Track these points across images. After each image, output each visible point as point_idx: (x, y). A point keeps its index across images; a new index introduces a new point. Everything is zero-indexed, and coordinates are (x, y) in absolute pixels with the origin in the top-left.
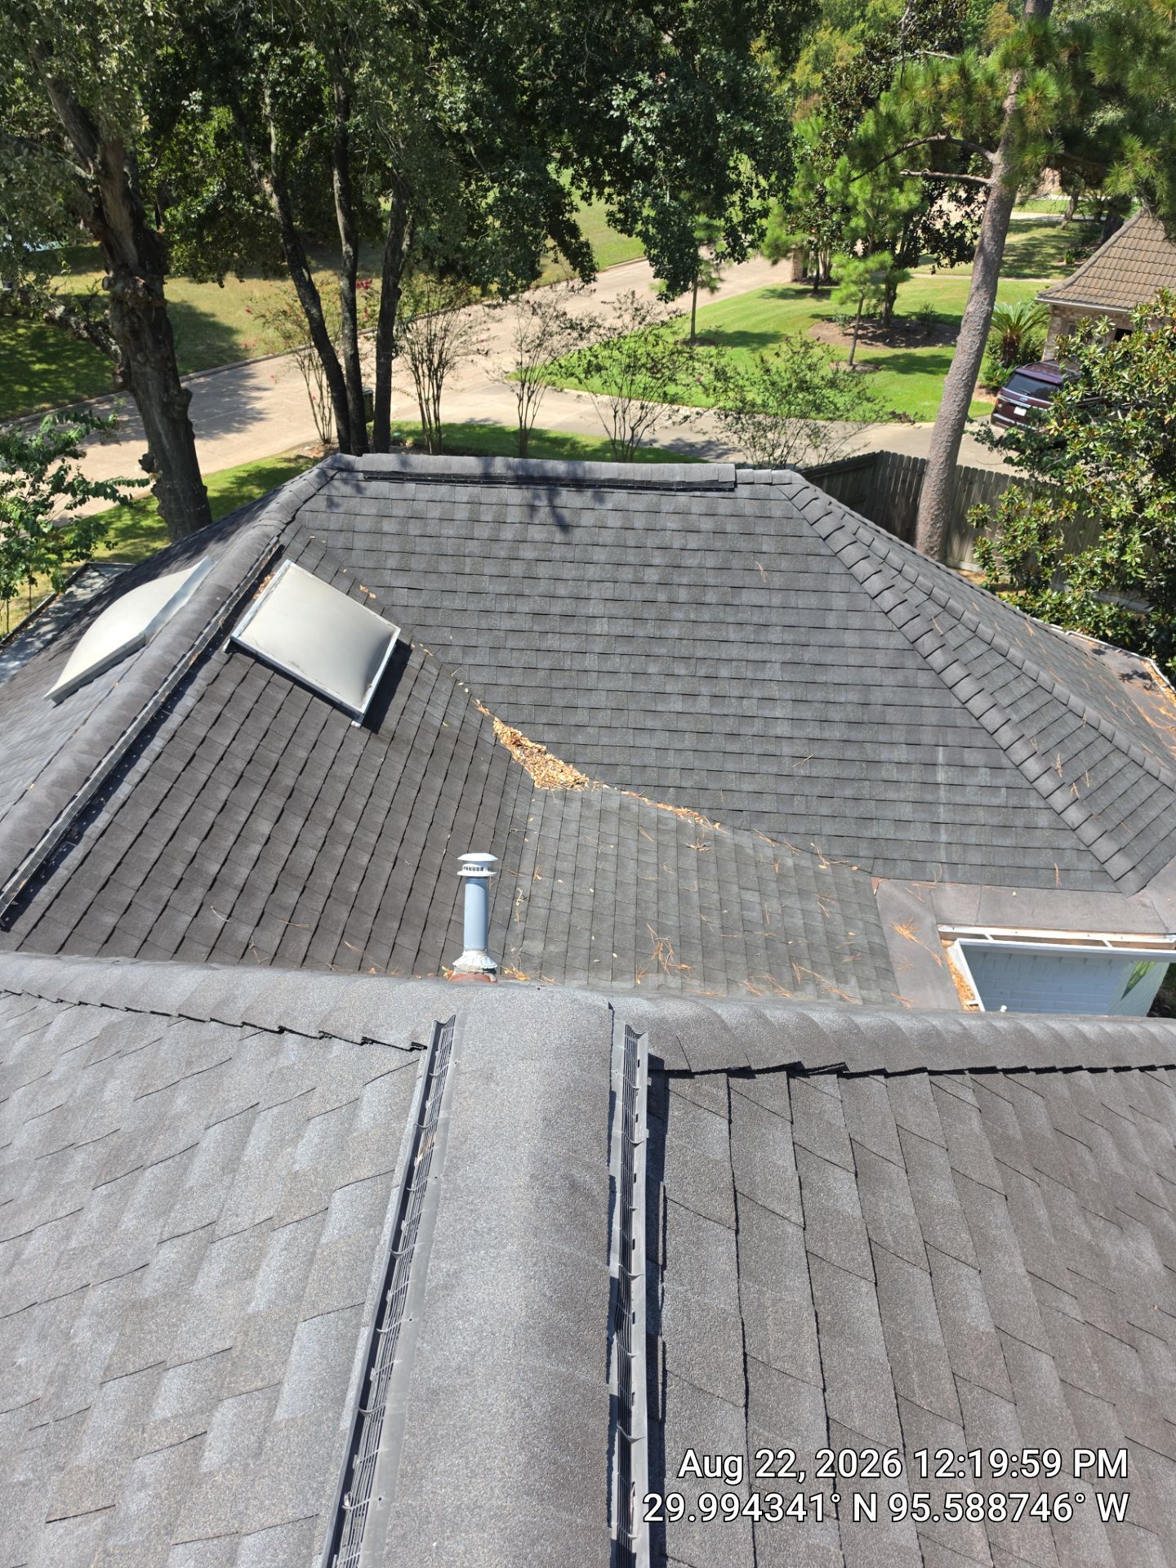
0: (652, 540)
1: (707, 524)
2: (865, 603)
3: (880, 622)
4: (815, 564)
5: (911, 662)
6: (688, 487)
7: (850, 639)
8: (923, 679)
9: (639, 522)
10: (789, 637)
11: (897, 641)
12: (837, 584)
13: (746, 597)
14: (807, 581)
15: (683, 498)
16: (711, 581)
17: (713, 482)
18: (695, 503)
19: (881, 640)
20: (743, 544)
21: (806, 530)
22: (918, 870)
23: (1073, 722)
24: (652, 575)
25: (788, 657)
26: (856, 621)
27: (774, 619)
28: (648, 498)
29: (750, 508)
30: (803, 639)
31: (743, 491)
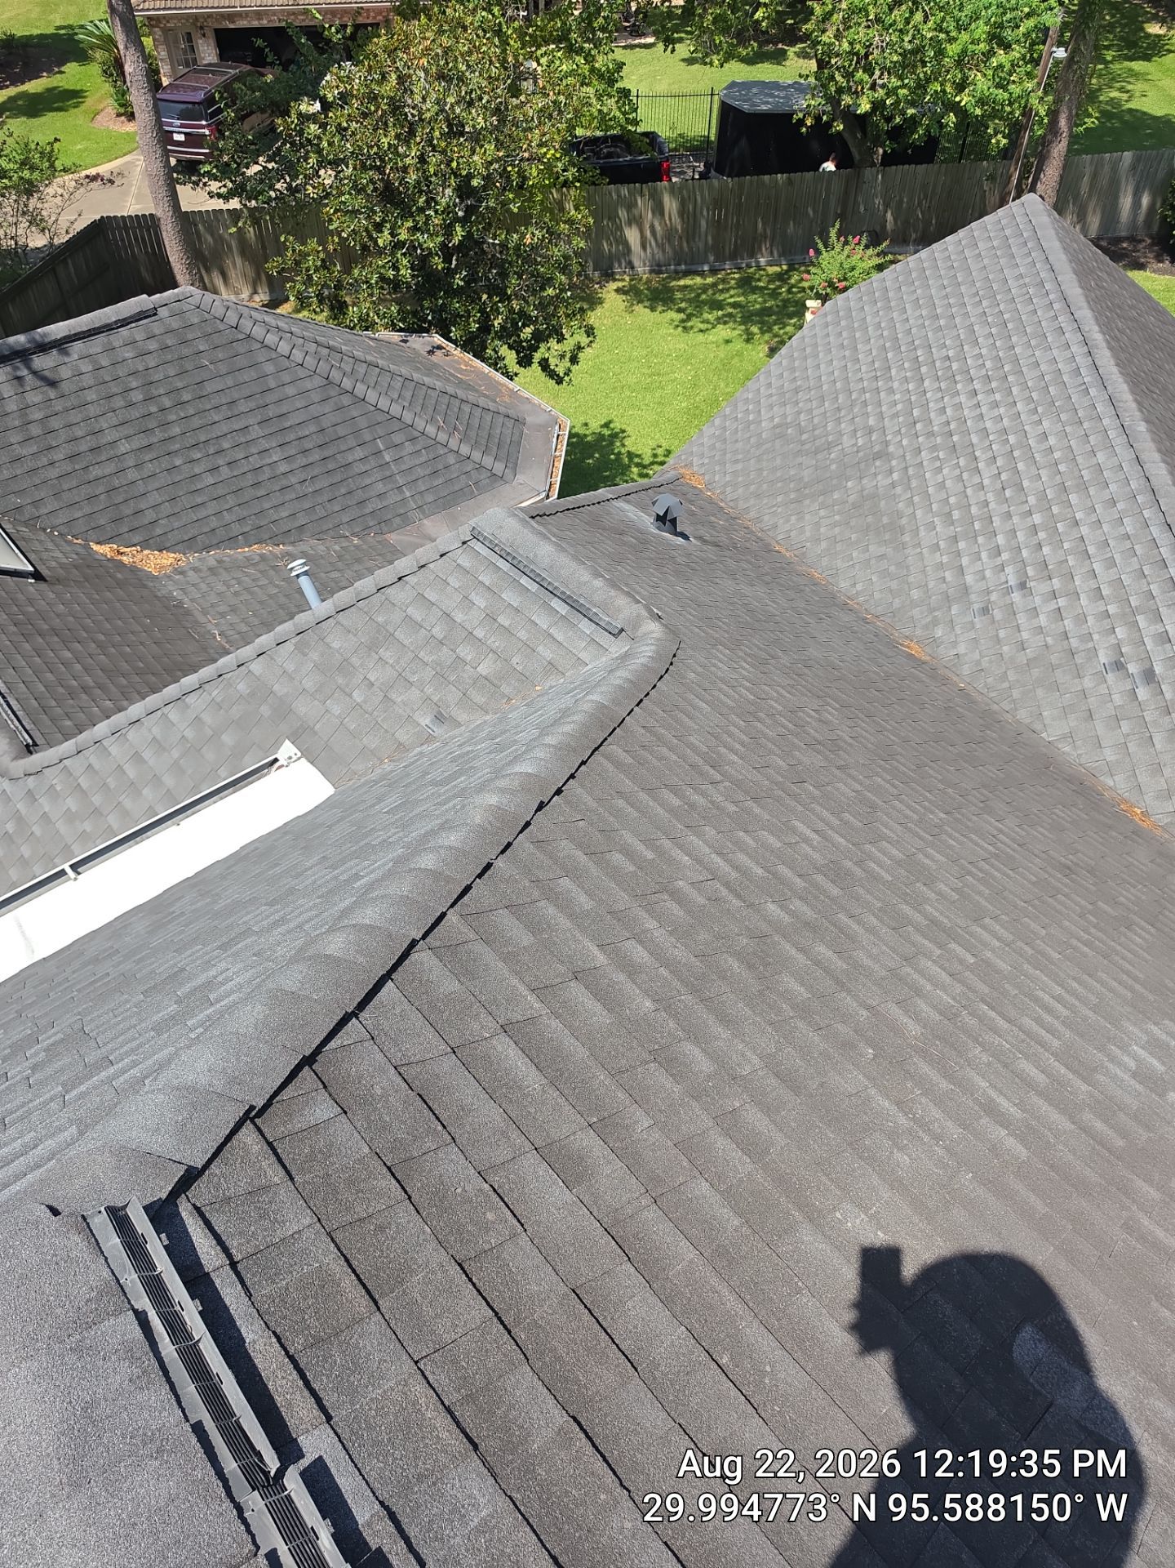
0: (121, 371)
1: (153, 345)
2: (286, 363)
3: (301, 373)
4: (241, 348)
5: (333, 392)
6: (124, 323)
7: (290, 391)
8: (346, 400)
9: (105, 361)
10: (252, 404)
11: (318, 381)
12: (261, 356)
13: (210, 387)
14: (241, 361)
15: (124, 332)
16: (180, 385)
17: (140, 313)
18: (136, 332)
19: (308, 385)
20: (186, 351)
21: (221, 327)
22: (406, 520)
23: (434, 394)
24: (137, 396)
25: (259, 418)
26: (286, 377)
27: (236, 396)
28: (101, 339)
29: (175, 324)
30: (261, 402)
31: (163, 313)
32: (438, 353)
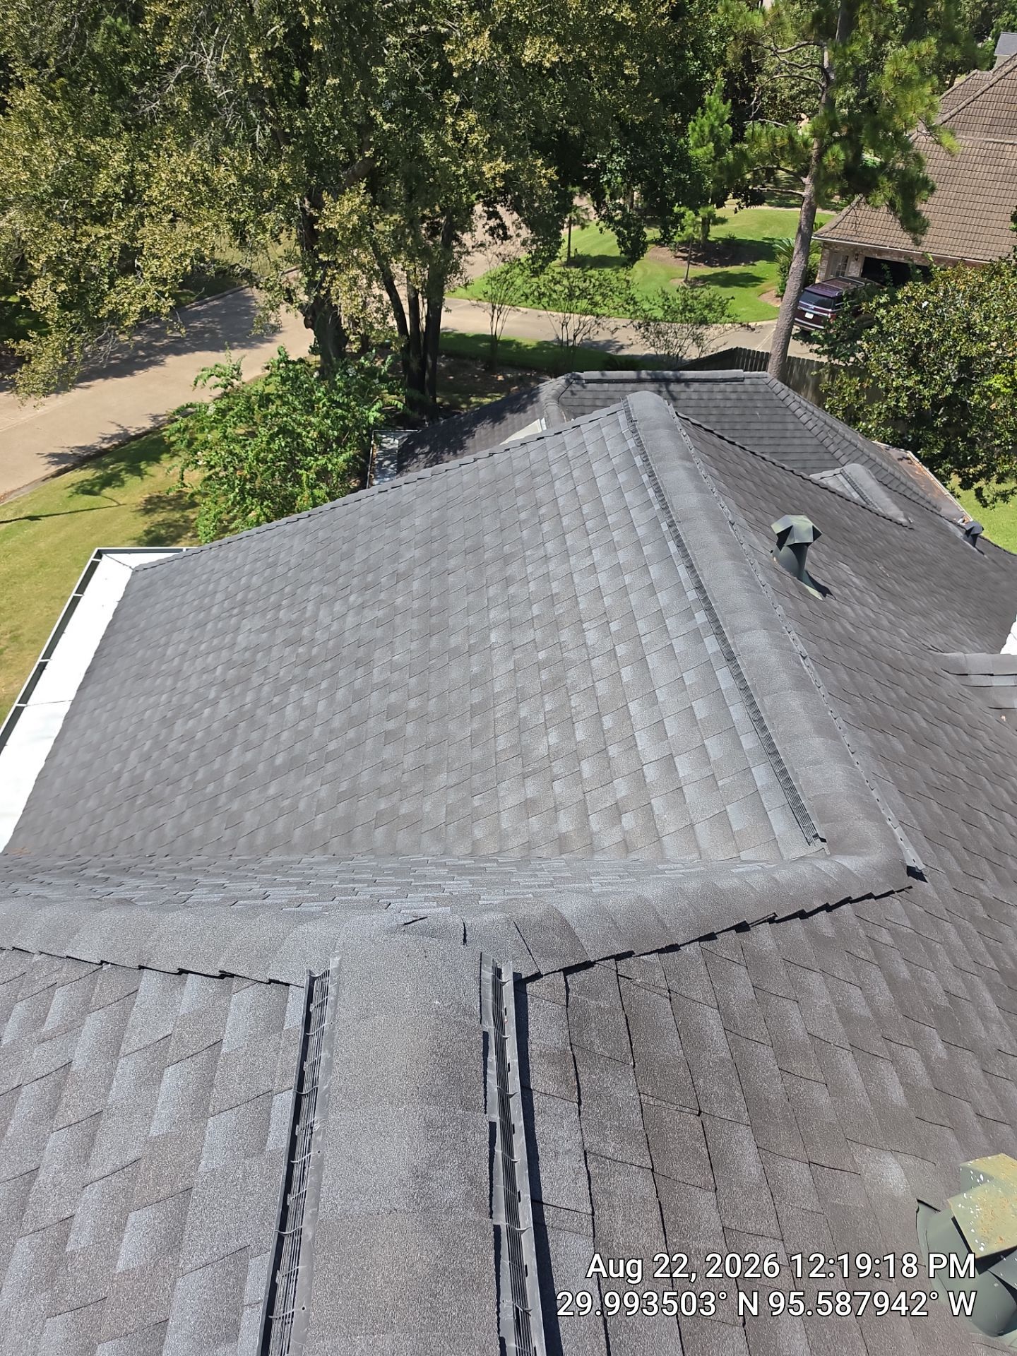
0: (711, 404)
1: (734, 396)
2: (801, 426)
3: (808, 434)
4: (780, 411)
5: (822, 450)
6: (725, 380)
7: (797, 441)
8: (827, 456)
9: (705, 396)
10: (771, 442)
11: (815, 442)
12: (789, 419)
13: (753, 426)
14: (777, 419)
15: (722, 385)
16: (738, 420)
17: (736, 377)
18: (728, 387)
19: (809, 441)
20: (750, 404)
21: (775, 397)
23: (886, 473)
24: (713, 419)
25: (772, 450)
26: (798, 434)
27: (765, 435)
28: (709, 385)
29: (751, 389)
30: (777, 442)
31: (747, 381)
32: (905, 461)
